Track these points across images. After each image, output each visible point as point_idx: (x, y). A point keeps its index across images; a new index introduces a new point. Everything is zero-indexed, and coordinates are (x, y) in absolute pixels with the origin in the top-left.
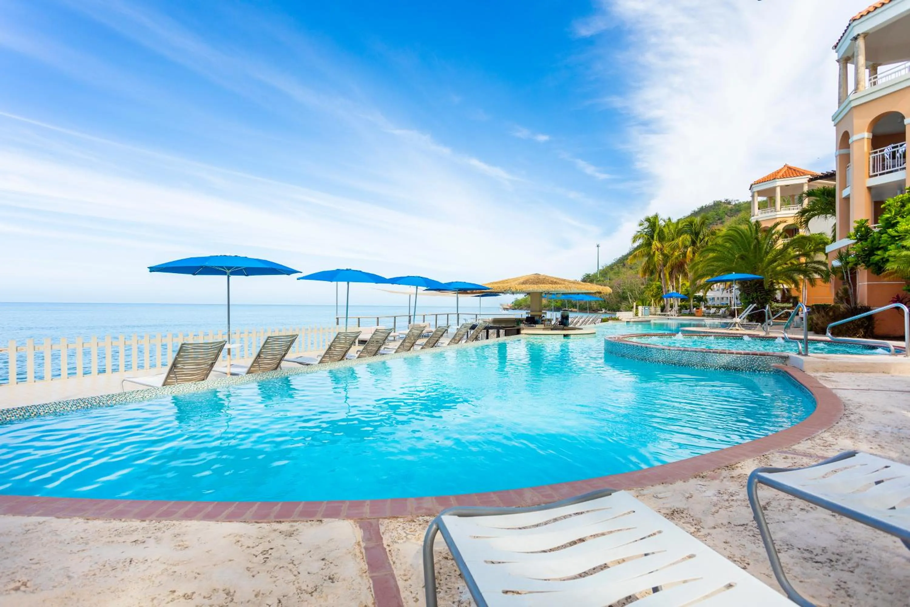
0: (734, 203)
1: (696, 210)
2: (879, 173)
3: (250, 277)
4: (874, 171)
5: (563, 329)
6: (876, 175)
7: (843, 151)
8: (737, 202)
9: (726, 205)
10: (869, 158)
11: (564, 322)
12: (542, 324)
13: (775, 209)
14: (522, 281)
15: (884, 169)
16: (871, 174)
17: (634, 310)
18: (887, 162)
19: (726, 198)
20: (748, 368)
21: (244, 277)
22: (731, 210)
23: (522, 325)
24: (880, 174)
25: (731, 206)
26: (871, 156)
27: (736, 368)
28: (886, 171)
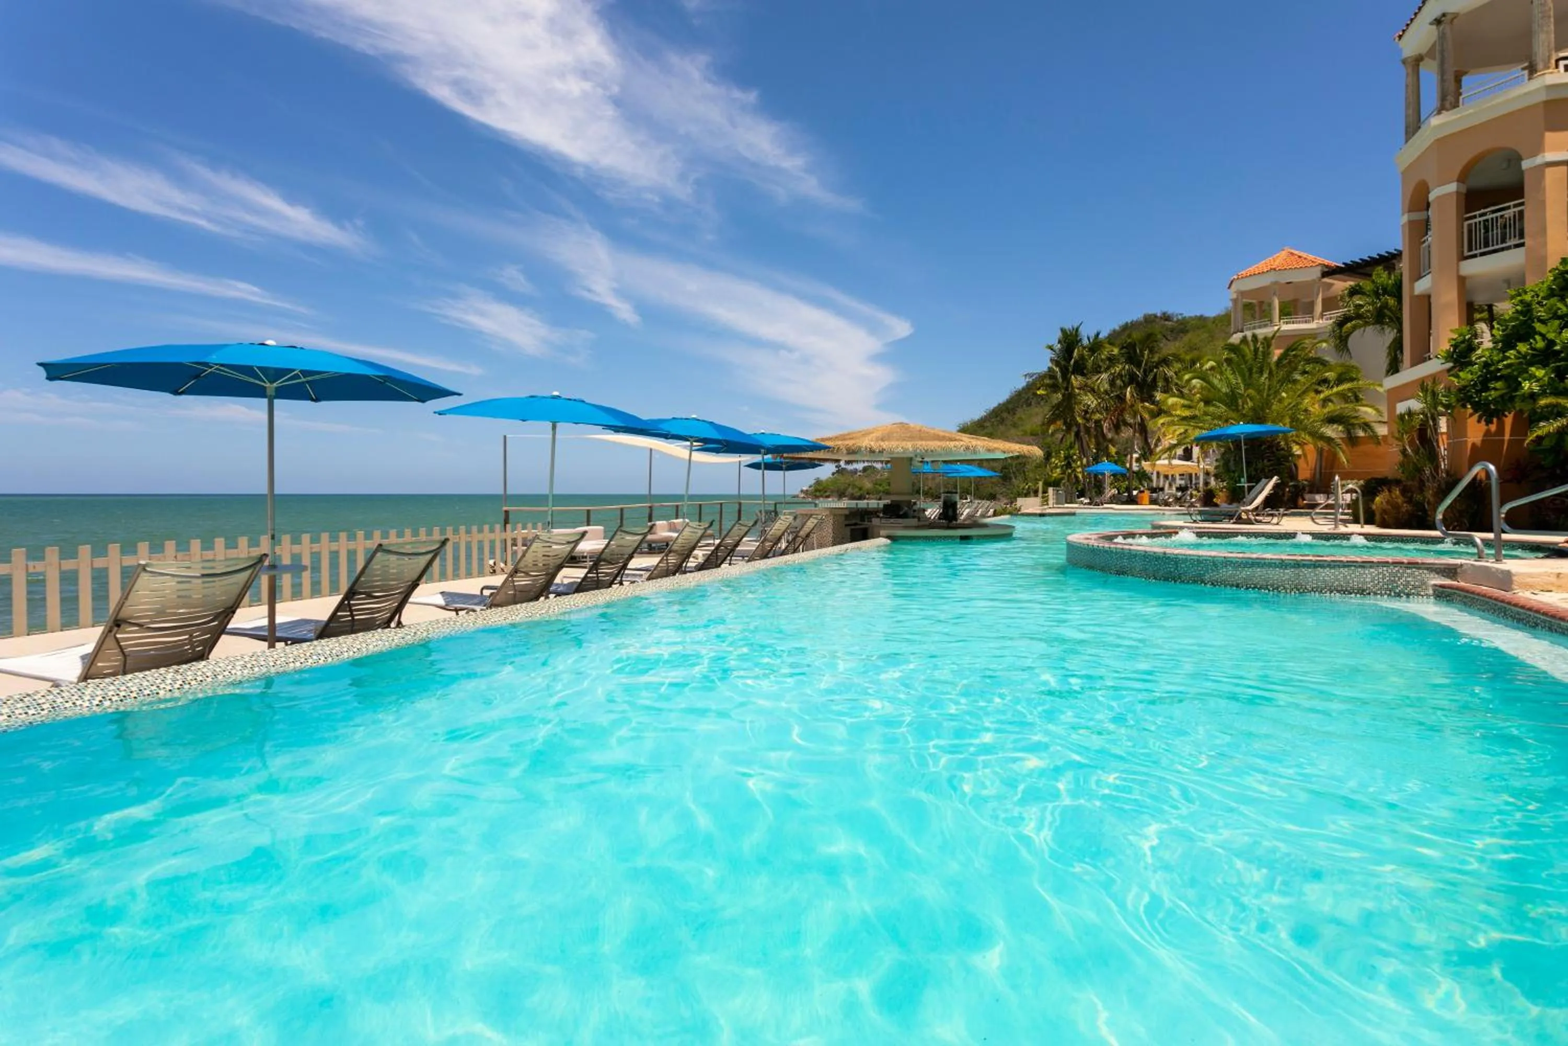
0: (1175, 319)
1: (1117, 328)
2: (1478, 251)
3: (324, 404)
4: (1470, 249)
5: (949, 528)
6: (1475, 256)
7: (1419, 216)
8: (1180, 317)
9: (1163, 322)
10: (1463, 228)
11: (949, 515)
12: (914, 517)
13: (1271, 321)
14: (879, 434)
15: (1488, 246)
16: (1466, 253)
17: (1040, 494)
18: (1493, 235)
19: (1165, 310)
20: (1387, 589)
21: (309, 403)
22: (1172, 330)
23: (876, 521)
24: (1483, 254)
25: (1170, 323)
26: (1466, 223)
27: (1364, 590)
28: (1491, 248)
